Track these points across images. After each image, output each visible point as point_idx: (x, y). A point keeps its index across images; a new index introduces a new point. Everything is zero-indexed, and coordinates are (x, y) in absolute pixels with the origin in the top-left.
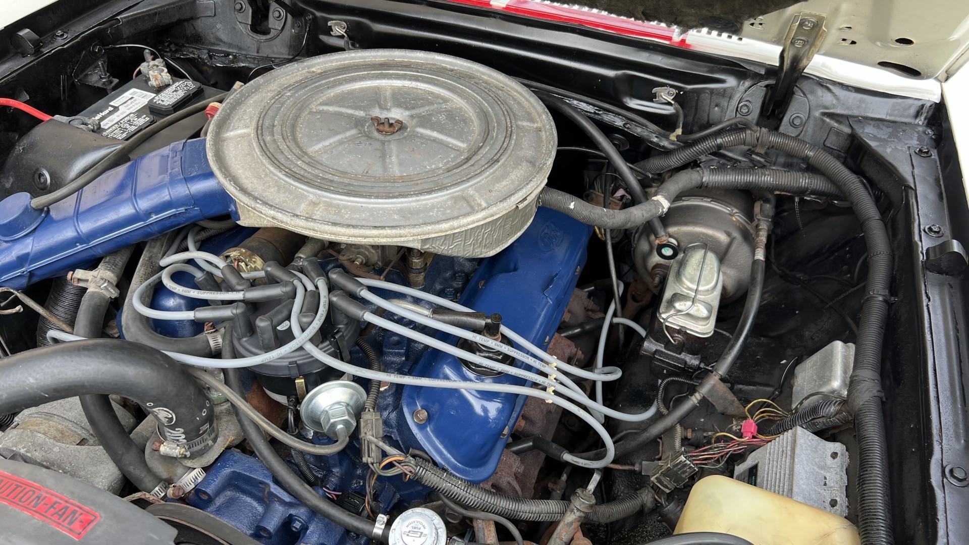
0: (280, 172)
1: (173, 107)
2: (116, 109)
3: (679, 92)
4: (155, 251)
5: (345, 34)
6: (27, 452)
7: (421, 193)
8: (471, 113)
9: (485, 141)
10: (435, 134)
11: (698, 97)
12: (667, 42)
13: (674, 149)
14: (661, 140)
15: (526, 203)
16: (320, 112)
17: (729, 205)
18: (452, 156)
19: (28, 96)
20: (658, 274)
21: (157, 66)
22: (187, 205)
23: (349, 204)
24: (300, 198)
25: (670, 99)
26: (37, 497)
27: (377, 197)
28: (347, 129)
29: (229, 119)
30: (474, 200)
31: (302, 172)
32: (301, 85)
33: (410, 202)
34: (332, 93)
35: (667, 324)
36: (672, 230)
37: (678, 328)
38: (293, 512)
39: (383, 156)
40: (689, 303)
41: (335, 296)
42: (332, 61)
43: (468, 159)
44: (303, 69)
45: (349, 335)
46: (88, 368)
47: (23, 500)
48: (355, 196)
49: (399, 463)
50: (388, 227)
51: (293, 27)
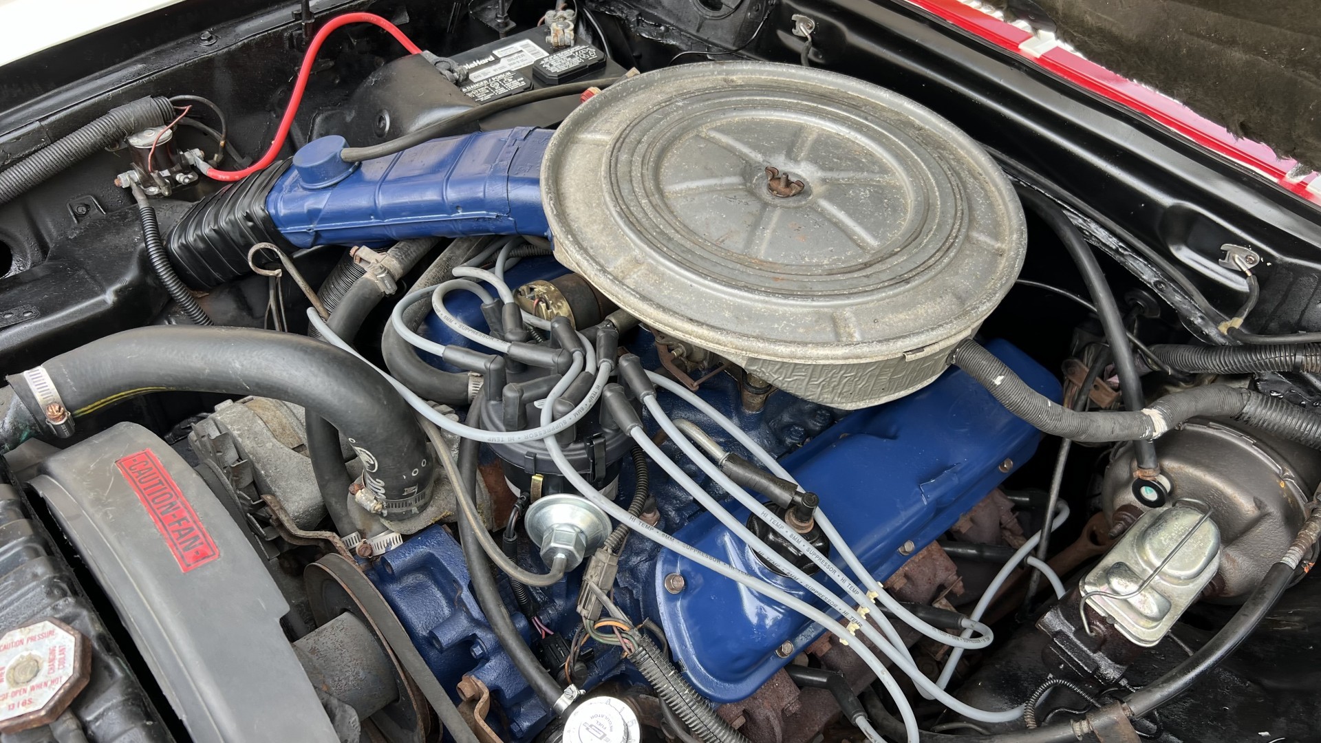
0: (615, 206)
1: (559, 76)
2: (497, 60)
3: (1266, 262)
4: (458, 252)
5: (809, 37)
6: (239, 436)
7: (774, 293)
8: (910, 199)
9: (906, 247)
10: (842, 216)
11: (1296, 279)
12: (1275, 180)
13: (1223, 345)
14: (1206, 325)
15: (920, 355)
16: (709, 140)
17: (1281, 461)
18: (849, 254)
19: (408, 18)
20: (1124, 520)
21: (565, 19)
22: (500, 211)
23: (677, 277)
24: (623, 247)
25: (1246, 267)
26: (171, 503)
27: (714, 280)
28: (728, 174)
29: (595, 115)
30: (847, 326)
31: (640, 216)
32: (704, 95)
33: (758, 301)
34: (737, 117)
35: (1088, 601)
36: (1169, 464)
37: (1103, 615)
38: (479, 633)
39: (756, 224)
40: (1133, 587)
41: (611, 391)
42: (761, 73)
43: (867, 265)
44: (719, 73)
45: (614, 445)
46: (297, 373)
47: (156, 501)
48: (688, 269)
49: (620, 633)
50: (708, 325)
51: (750, 9)
